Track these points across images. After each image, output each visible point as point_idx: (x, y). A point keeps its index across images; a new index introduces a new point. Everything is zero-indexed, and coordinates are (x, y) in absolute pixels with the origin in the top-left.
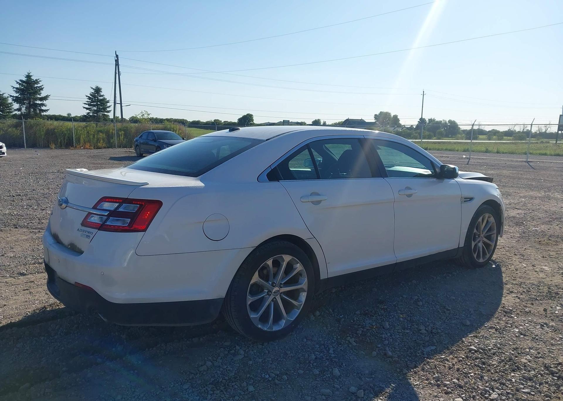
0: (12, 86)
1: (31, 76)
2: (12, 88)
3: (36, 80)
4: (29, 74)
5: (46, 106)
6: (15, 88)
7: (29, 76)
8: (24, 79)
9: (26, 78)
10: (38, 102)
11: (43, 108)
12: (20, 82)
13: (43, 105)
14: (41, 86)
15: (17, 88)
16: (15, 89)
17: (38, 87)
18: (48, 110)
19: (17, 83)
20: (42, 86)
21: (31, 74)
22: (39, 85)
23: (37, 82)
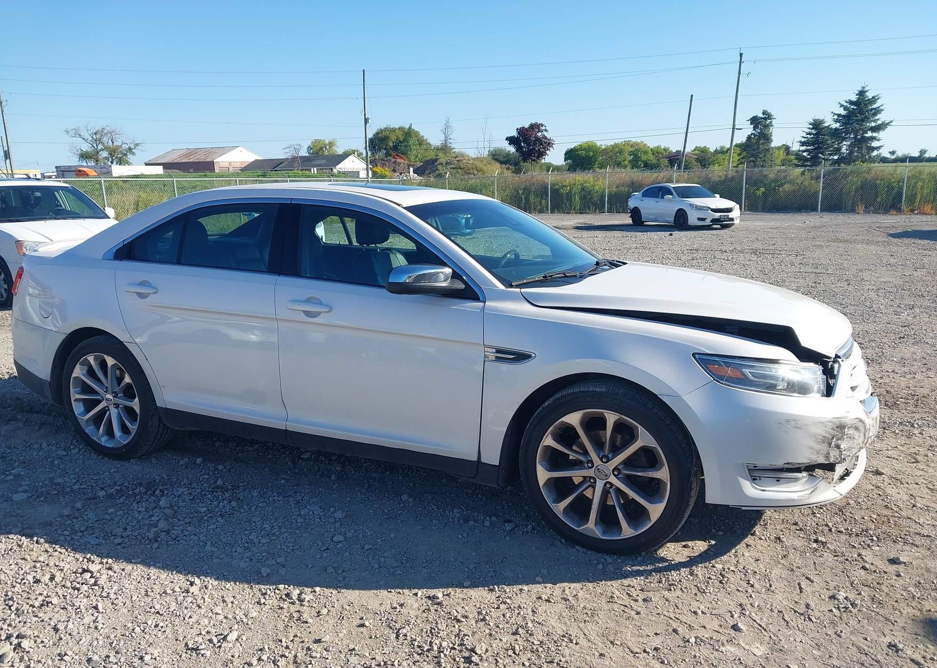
0: (832, 113)
1: (866, 92)
2: (832, 115)
3: (873, 97)
4: (864, 88)
5: (878, 140)
6: (836, 115)
7: (862, 93)
8: (854, 98)
9: (857, 96)
10: (869, 134)
11: (875, 144)
12: (845, 104)
13: (873, 139)
14: (879, 107)
15: (839, 115)
16: (836, 117)
17: (874, 109)
18: (881, 146)
19: (842, 106)
20: (882, 105)
21: (866, 89)
22: (875, 106)
23: (874, 100)
